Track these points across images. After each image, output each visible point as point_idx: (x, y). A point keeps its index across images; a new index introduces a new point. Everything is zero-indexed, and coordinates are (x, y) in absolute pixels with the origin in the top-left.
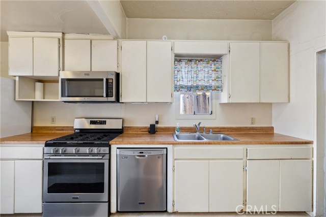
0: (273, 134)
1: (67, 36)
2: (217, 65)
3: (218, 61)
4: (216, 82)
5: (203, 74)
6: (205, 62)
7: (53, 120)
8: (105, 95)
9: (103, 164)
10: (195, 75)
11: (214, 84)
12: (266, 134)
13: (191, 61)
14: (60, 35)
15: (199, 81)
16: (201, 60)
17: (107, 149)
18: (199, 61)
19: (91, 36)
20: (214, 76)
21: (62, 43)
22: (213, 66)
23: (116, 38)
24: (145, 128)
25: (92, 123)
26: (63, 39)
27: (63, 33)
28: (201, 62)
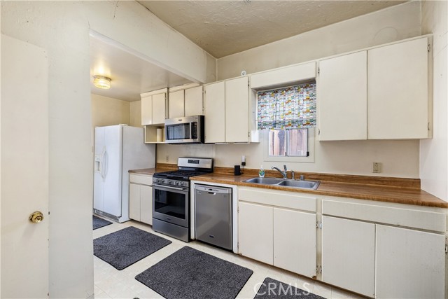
0: (420, 190)
1: (171, 90)
2: (311, 92)
3: (312, 87)
4: (309, 114)
5: (291, 106)
6: (294, 91)
7: (167, 159)
8: (190, 137)
9: (184, 195)
10: (282, 109)
11: (305, 117)
12: (402, 189)
13: (276, 92)
14: (166, 90)
15: (287, 114)
16: (289, 89)
17: (187, 183)
18: (286, 91)
19: (184, 87)
20: (306, 106)
21: (167, 95)
22: (305, 94)
23: (201, 84)
24: (231, 169)
25: (190, 162)
26: (168, 92)
27: (168, 88)
28: (290, 92)
